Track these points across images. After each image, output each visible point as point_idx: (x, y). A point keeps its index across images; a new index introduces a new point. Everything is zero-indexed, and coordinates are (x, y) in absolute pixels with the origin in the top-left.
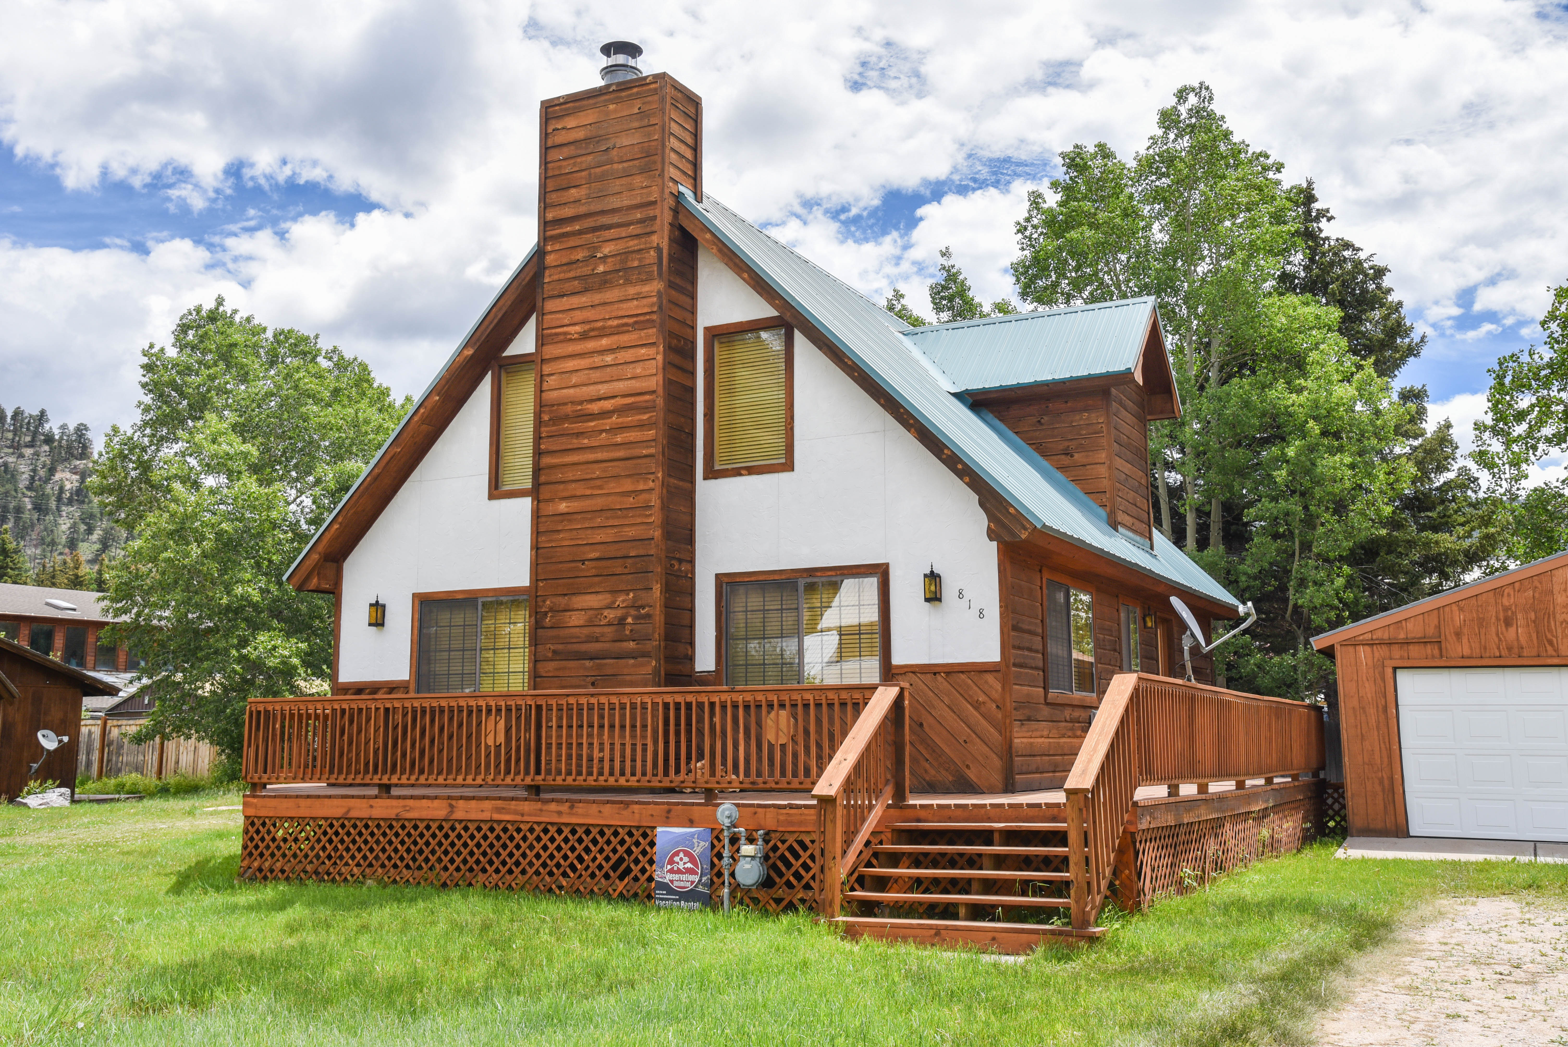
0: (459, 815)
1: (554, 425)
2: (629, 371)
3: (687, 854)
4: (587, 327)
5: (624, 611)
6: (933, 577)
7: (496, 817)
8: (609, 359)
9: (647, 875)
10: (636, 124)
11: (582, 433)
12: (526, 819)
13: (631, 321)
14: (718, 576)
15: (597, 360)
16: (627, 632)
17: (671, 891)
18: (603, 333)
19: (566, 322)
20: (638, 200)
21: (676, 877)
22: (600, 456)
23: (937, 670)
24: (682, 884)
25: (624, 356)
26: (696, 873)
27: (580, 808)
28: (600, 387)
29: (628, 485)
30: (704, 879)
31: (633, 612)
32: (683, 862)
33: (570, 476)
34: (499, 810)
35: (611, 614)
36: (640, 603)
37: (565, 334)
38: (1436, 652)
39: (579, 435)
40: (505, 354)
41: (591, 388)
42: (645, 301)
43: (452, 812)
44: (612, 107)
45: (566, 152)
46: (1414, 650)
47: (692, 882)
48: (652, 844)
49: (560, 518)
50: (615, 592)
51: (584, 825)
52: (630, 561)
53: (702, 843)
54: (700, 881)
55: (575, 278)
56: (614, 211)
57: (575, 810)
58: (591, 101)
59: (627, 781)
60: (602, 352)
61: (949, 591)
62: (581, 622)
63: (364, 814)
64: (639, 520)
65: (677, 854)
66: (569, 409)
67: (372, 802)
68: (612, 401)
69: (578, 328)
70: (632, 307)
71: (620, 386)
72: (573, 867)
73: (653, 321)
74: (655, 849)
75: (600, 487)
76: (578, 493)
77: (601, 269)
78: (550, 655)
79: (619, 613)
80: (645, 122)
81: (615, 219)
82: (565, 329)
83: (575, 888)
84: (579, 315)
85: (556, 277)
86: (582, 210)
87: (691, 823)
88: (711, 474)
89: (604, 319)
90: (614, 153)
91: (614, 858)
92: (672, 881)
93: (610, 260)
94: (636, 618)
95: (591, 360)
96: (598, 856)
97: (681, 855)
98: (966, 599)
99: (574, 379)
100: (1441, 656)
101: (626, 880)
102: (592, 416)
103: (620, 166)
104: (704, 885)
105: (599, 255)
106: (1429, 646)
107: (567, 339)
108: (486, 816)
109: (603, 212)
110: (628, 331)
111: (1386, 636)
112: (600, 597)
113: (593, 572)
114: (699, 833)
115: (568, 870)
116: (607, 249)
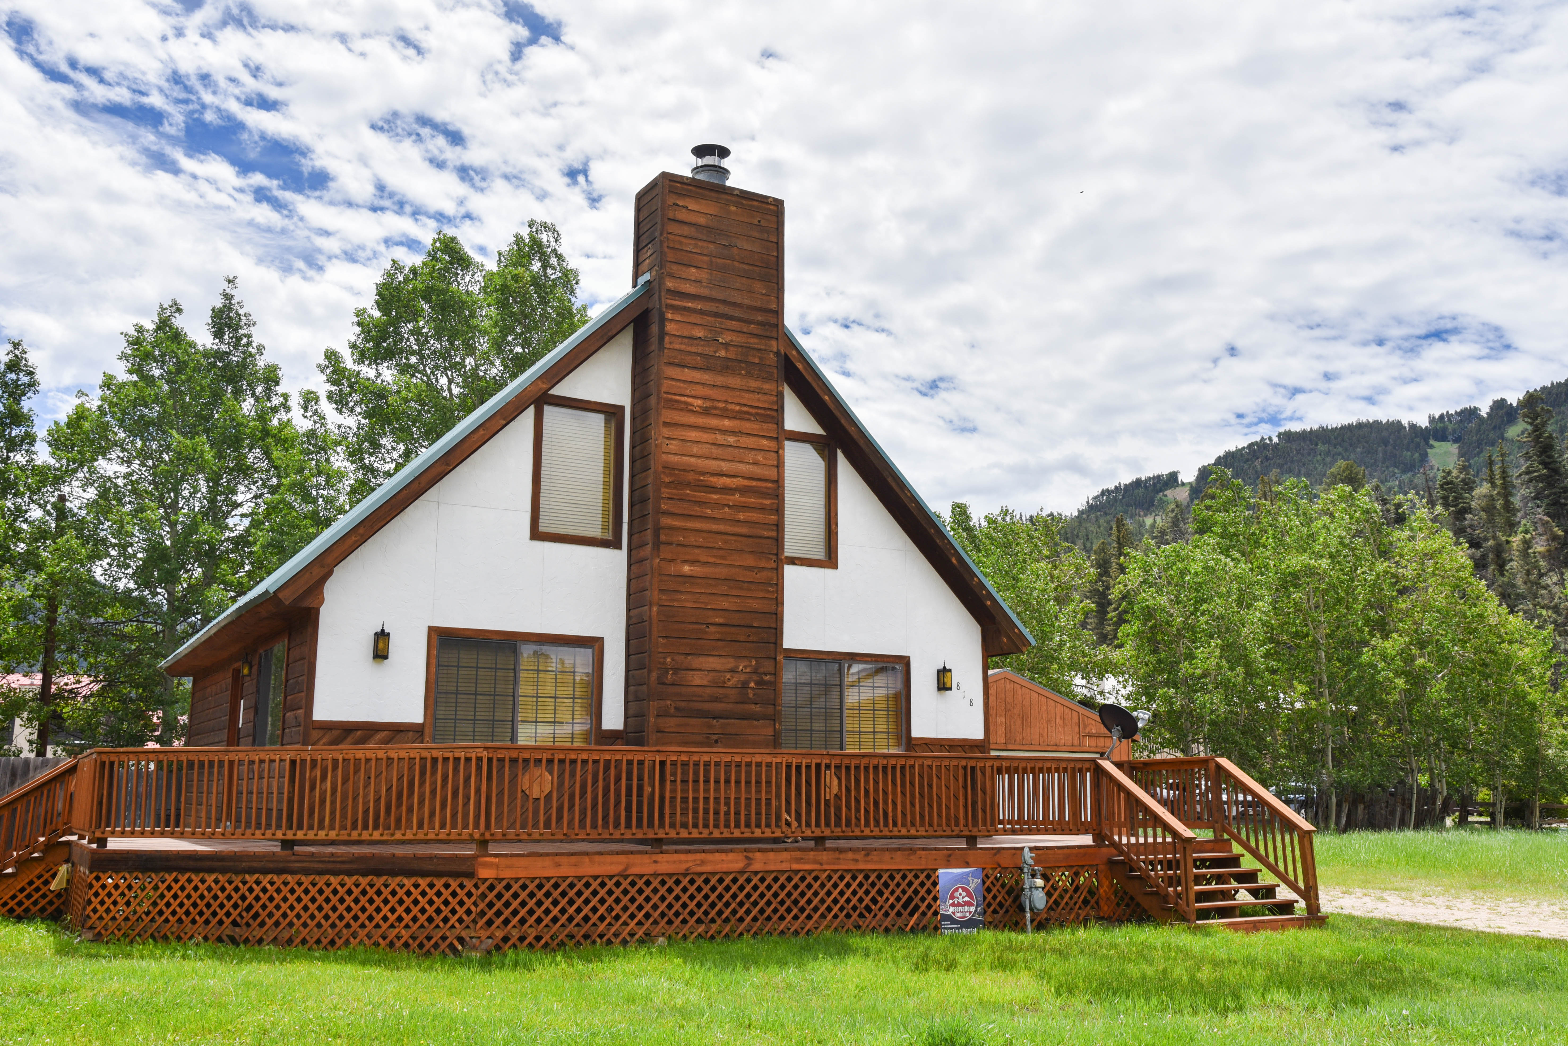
0: (757, 866)
1: (675, 488)
2: (750, 456)
3: (964, 889)
4: (708, 404)
5: (747, 676)
6: (945, 672)
8: (731, 440)
9: (933, 910)
10: (756, 234)
11: (704, 503)
12: (825, 867)
13: (753, 411)
15: (720, 438)
16: (751, 696)
17: (953, 921)
18: (724, 414)
19: (688, 392)
20: (758, 304)
21: (957, 909)
22: (722, 528)
23: (943, 743)
24: (962, 915)
25: (744, 441)
27: (874, 856)
28: (722, 463)
29: (750, 561)
31: (755, 677)
32: (962, 897)
33: (692, 540)
35: (735, 679)
36: (761, 670)
37: (687, 403)
39: (701, 503)
40: (551, 393)
41: (713, 462)
42: (766, 398)
44: (733, 208)
45: (686, 230)
48: (935, 884)
49: (681, 579)
50: (737, 657)
51: (875, 870)
52: (753, 630)
55: (696, 353)
56: (734, 305)
57: (869, 858)
58: (713, 194)
60: (725, 432)
62: (705, 683)
63: (648, 869)
64: (761, 595)
65: (956, 890)
66: (691, 477)
67: (657, 857)
68: (735, 480)
69: (699, 402)
70: (754, 399)
71: (743, 468)
72: (868, 909)
73: (773, 417)
75: (723, 558)
76: (701, 559)
77: (722, 353)
78: (672, 711)
79: (743, 677)
80: (765, 236)
81: (737, 313)
82: (686, 399)
83: (871, 926)
84: (700, 390)
85: (677, 346)
86: (704, 292)
87: (967, 865)
89: (726, 402)
90: (735, 251)
91: (904, 899)
93: (732, 349)
94: (757, 683)
95: (713, 436)
96: (890, 897)
97: (960, 891)
98: (962, 690)
99: (696, 450)
101: (916, 916)
102: (714, 489)
103: (742, 266)
104: (979, 914)
105: (720, 340)
107: (687, 409)
109: (725, 302)
110: (750, 420)
112: (723, 660)
113: (718, 636)
114: (973, 872)
115: (864, 912)
116: (728, 338)
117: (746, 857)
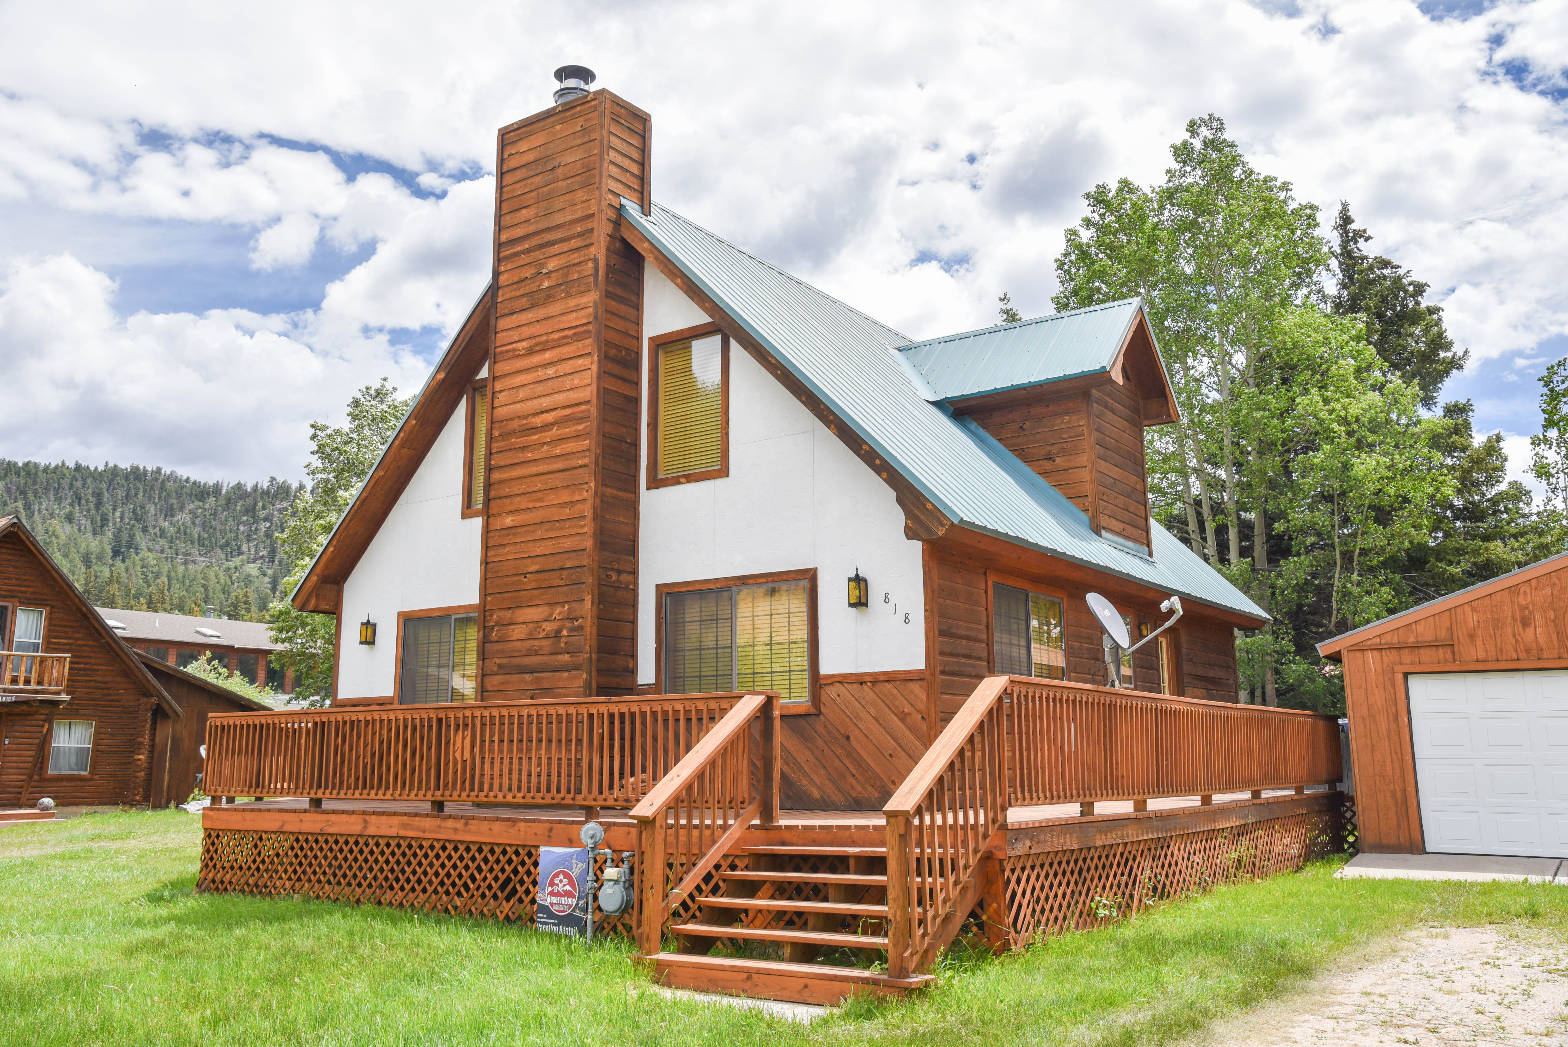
0: (371, 831)
1: (503, 440)
2: (568, 382)
3: (566, 875)
4: (533, 342)
5: (560, 623)
6: (859, 581)
7: (402, 833)
8: (551, 372)
9: (531, 896)
10: (579, 142)
11: (527, 447)
12: (427, 835)
13: (570, 333)
14: (658, 587)
15: (541, 374)
16: (562, 645)
17: (551, 915)
18: (546, 347)
19: (516, 338)
20: (579, 215)
21: (556, 900)
22: (541, 468)
23: (862, 679)
24: (561, 908)
25: (564, 368)
26: (574, 897)
27: (474, 825)
28: (543, 400)
29: (564, 496)
30: (581, 902)
31: (568, 624)
33: (516, 490)
34: (404, 826)
35: (548, 627)
36: (573, 615)
37: (514, 350)
38: (1449, 655)
39: (524, 448)
40: (479, 377)
41: (535, 402)
42: (583, 312)
43: (366, 827)
44: (558, 127)
45: (519, 175)
46: (1426, 655)
47: (570, 906)
48: (536, 864)
49: (506, 532)
50: (552, 604)
51: (477, 842)
52: (565, 572)
53: (580, 865)
54: (577, 904)
55: (523, 295)
56: (558, 227)
57: (469, 827)
58: (541, 124)
59: (514, 797)
60: (545, 365)
61: (875, 596)
62: (523, 636)
63: (296, 828)
64: (574, 531)
65: (557, 875)
66: (515, 424)
67: (302, 816)
68: (553, 413)
69: (525, 344)
70: (573, 319)
71: (560, 398)
72: (466, 886)
73: (589, 331)
74: (539, 868)
75: (541, 500)
76: (522, 507)
77: (546, 284)
78: (495, 669)
79: (556, 625)
80: (587, 139)
81: (559, 235)
82: (514, 346)
83: (467, 909)
84: (526, 332)
85: (507, 296)
86: (531, 228)
87: (570, 843)
88: (655, 483)
89: (548, 333)
90: (560, 171)
91: (502, 877)
92: (552, 904)
93: (553, 275)
94: (571, 630)
95: (535, 374)
96: (488, 875)
97: (561, 876)
98: (892, 603)
99: (521, 394)
100: (1455, 660)
101: (512, 902)
102: (535, 430)
103: (565, 183)
104: (581, 909)
105: (544, 271)
106: (1441, 650)
107: (516, 355)
108: (393, 832)
109: (548, 230)
110: (568, 343)
111: (1395, 640)
112: (539, 610)
113: (534, 585)
114: (578, 854)
115: (462, 890)
116: (552, 265)
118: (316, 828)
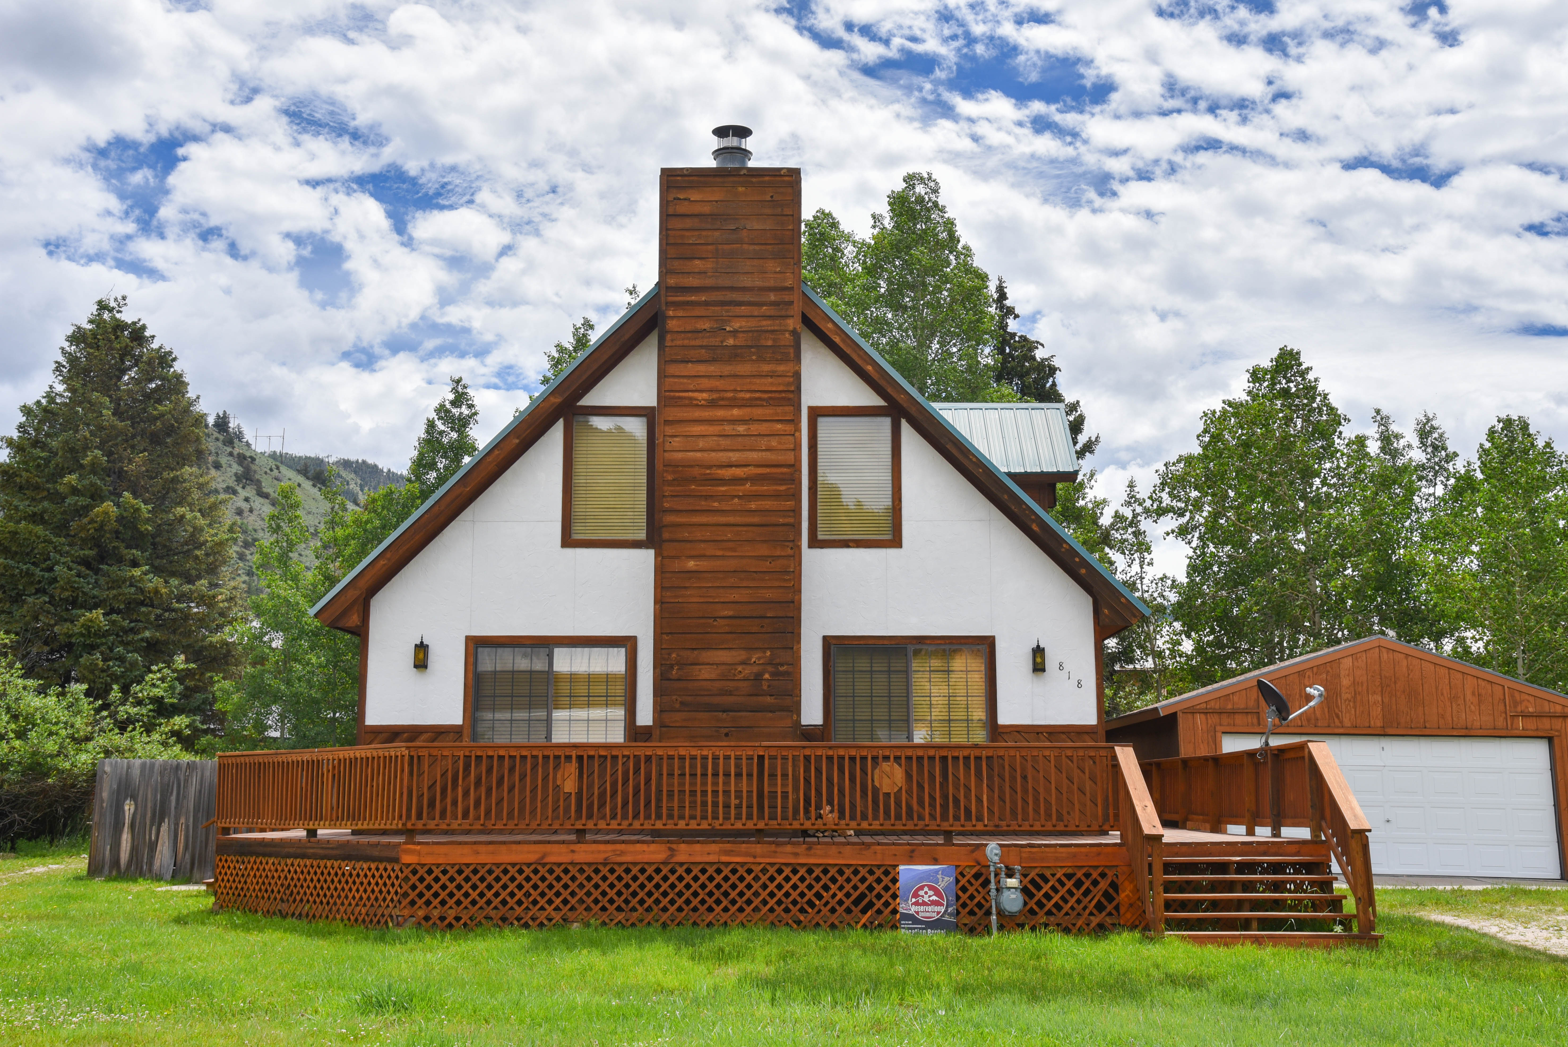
1: (679, 485)
2: (763, 443)
3: (931, 888)
4: (715, 396)
5: (761, 667)
6: (1038, 652)
7: (725, 859)
8: (741, 429)
9: (891, 908)
10: (768, 211)
11: (712, 496)
12: (759, 860)
13: (766, 396)
14: (826, 639)
15: (728, 429)
16: (765, 688)
18: (733, 403)
19: (691, 387)
20: (771, 283)
21: (922, 908)
22: (731, 519)
23: (1040, 730)
24: (928, 915)
25: (756, 428)
26: (942, 905)
27: (818, 850)
28: (731, 454)
29: (764, 550)
30: (950, 910)
31: (770, 669)
32: (928, 896)
33: (698, 535)
34: (728, 853)
35: (747, 671)
36: (778, 661)
37: (691, 399)
38: (1255, 721)
39: (707, 497)
40: (580, 403)
41: (721, 454)
42: (780, 380)
43: (672, 856)
44: (740, 189)
45: (688, 223)
46: (1239, 719)
47: (938, 913)
48: (895, 881)
49: (688, 575)
50: (749, 649)
51: (821, 865)
52: (767, 621)
53: (946, 879)
54: (946, 911)
55: (701, 347)
56: (744, 289)
57: (812, 852)
58: (718, 179)
60: (734, 421)
61: (1052, 664)
62: (713, 676)
63: (565, 858)
64: (777, 584)
65: (922, 888)
66: (696, 471)
67: (573, 847)
68: (745, 469)
69: (705, 395)
70: (766, 384)
71: (754, 456)
72: (811, 904)
73: (789, 399)
74: (898, 885)
75: (732, 550)
76: (708, 553)
77: (731, 342)
78: (677, 706)
79: (755, 669)
80: (778, 211)
81: (747, 297)
82: (690, 394)
83: (814, 922)
84: (706, 383)
85: (679, 343)
86: (709, 282)
87: (935, 861)
88: (815, 543)
89: (735, 391)
90: (744, 233)
91: (855, 895)
92: (917, 913)
93: (741, 335)
94: (772, 674)
95: (721, 428)
96: (837, 892)
97: (926, 889)
98: (1066, 670)
99: (701, 444)
100: (1259, 724)
101: (869, 913)
102: (722, 481)
103: (752, 247)
105: (728, 329)
106: (1249, 716)
107: (692, 404)
108: (712, 858)
109: (732, 289)
110: (762, 406)
111: (1217, 706)
112: (734, 653)
113: (727, 629)
114: (943, 870)
115: (806, 907)
116: (737, 325)
117: (670, 849)
118: (600, 858)
